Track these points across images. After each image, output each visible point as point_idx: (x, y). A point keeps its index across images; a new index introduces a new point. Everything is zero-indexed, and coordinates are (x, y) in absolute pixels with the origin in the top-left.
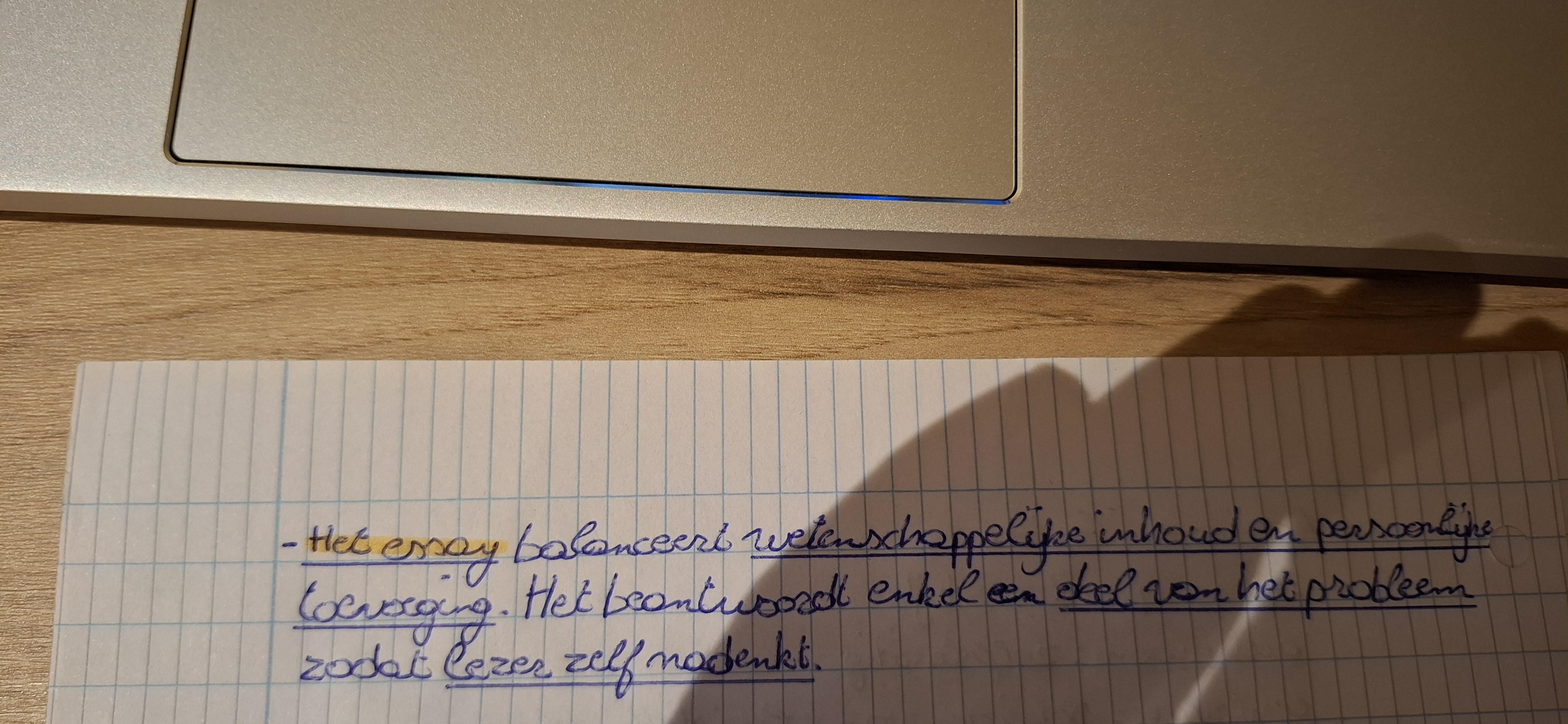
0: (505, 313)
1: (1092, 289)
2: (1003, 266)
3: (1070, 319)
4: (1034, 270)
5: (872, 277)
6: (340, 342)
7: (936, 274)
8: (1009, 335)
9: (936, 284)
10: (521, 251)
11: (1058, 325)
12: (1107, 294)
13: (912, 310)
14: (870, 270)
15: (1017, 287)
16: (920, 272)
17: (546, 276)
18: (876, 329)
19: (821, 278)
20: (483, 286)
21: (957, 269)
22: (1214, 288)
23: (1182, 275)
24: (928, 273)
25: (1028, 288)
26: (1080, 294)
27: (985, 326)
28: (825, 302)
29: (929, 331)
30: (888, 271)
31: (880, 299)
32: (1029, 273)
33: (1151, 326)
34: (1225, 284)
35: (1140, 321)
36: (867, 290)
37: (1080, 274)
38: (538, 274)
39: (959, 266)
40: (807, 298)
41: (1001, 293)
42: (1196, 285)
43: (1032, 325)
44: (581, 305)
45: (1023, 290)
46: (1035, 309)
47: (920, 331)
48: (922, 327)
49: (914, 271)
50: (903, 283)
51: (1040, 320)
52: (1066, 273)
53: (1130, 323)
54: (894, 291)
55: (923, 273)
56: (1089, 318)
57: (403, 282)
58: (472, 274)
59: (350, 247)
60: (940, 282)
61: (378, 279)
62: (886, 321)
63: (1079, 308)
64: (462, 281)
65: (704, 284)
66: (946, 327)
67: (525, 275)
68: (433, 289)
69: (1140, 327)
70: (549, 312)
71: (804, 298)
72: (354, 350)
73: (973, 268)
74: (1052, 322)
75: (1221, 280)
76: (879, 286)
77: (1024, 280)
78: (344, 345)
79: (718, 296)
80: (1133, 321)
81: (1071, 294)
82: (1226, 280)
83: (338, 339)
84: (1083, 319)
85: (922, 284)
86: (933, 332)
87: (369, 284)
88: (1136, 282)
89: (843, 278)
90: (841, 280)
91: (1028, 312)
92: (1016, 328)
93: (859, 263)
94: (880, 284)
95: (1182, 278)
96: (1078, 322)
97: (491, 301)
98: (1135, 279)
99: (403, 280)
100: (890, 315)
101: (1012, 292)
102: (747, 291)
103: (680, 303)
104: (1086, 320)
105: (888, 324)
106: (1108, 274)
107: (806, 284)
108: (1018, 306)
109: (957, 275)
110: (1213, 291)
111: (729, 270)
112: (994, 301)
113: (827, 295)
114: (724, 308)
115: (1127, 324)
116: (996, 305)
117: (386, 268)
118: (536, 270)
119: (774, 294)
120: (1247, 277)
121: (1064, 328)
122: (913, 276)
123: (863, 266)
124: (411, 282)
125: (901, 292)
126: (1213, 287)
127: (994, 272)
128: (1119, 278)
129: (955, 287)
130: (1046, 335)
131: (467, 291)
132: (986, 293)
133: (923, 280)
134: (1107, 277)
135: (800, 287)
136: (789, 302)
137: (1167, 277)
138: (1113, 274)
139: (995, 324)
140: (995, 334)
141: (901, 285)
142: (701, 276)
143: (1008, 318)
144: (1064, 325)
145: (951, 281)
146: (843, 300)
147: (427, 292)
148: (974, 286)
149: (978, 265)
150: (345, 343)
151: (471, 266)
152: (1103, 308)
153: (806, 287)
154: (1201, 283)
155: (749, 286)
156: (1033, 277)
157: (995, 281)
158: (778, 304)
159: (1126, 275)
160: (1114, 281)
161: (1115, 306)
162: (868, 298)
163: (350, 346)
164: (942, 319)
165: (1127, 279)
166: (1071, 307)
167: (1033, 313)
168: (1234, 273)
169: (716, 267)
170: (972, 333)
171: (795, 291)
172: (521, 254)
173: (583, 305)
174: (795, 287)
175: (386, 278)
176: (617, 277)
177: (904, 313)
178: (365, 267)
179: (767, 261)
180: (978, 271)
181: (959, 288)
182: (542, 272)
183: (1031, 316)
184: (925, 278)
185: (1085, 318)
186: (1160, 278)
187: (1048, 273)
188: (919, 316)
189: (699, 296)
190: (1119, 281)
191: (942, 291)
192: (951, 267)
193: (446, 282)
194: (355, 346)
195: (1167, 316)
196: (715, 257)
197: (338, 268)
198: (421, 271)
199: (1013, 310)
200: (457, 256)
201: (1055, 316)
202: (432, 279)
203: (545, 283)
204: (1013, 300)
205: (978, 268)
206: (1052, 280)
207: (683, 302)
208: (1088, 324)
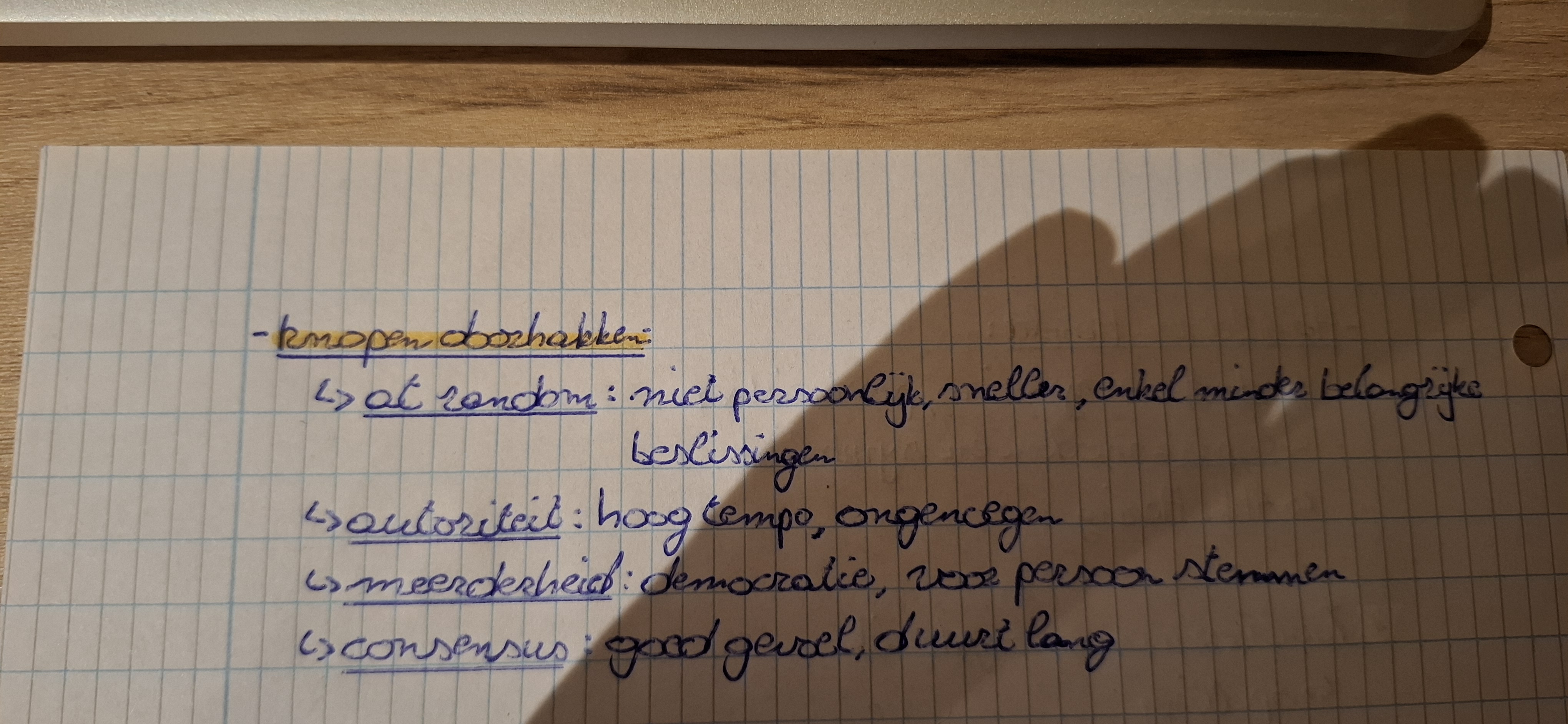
0: (184, 136)
1: (820, 90)
2: (725, 67)
3: (796, 123)
4: (760, 71)
5: (584, 83)
6: (11, 176)
7: (653, 78)
8: (732, 142)
9: (654, 90)
10: (199, 70)
11: (785, 130)
12: (836, 94)
13: (627, 117)
14: (582, 76)
15: (741, 90)
16: (636, 77)
17: (227, 95)
18: (588, 139)
19: (528, 86)
20: (159, 109)
21: (676, 73)
22: (951, 84)
23: (916, 72)
24: (644, 78)
25: (753, 90)
26: (808, 95)
27: (706, 132)
28: (531, 112)
29: (645, 140)
30: (601, 76)
31: (593, 107)
32: (754, 75)
33: (882, 127)
34: (962, 79)
35: (872, 122)
36: (579, 97)
37: (808, 74)
38: (218, 94)
39: (679, 69)
40: (512, 108)
41: (723, 96)
42: (931, 82)
43: (757, 130)
44: (262, 124)
45: (747, 93)
46: (760, 113)
47: (636, 140)
48: (637, 136)
49: (633, 75)
50: (618, 88)
51: (765, 124)
52: (793, 74)
53: (862, 125)
54: (607, 98)
55: (640, 78)
56: (817, 121)
57: (77, 110)
58: (149, 97)
59: (21, 75)
60: (657, 87)
61: (50, 106)
62: (599, 130)
63: (807, 111)
64: (138, 105)
65: (397, 97)
66: (665, 135)
67: (204, 95)
68: (108, 115)
69: (871, 128)
70: (230, 133)
71: (508, 108)
72: (26, 183)
73: (693, 70)
74: (778, 126)
75: (959, 75)
76: (591, 93)
77: (748, 82)
78: (16, 179)
79: (414, 109)
80: (864, 122)
81: (799, 95)
82: (964, 75)
83: (9, 173)
84: (810, 122)
85: (637, 89)
86: (651, 140)
87: (42, 114)
88: (868, 80)
89: (551, 85)
90: (549, 88)
91: (753, 117)
92: (740, 133)
93: (570, 69)
94: (593, 90)
95: (916, 74)
96: (806, 125)
97: (168, 125)
98: (867, 77)
99: (76, 107)
100: (603, 124)
101: (736, 95)
102: (445, 103)
103: (372, 119)
104: (814, 123)
105: (600, 134)
106: (838, 73)
107: (511, 94)
108: (741, 110)
109: (676, 78)
110: (950, 87)
111: (425, 79)
112: (717, 105)
113: (534, 104)
114: (421, 121)
115: (858, 125)
116: (719, 110)
117: (58, 95)
118: (215, 90)
119: (475, 105)
120: (987, 71)
121: (791, 132)
122: (628, 81)
123: (574, 71)
124: (85, 109)
125: (615, 99)
126: (950, 82)
127: (717, 74)
128: (849, 77)
129: (674, 91)
130: (771, 141)
131: (144, 115)
132: (708, 97)
133: (640, 85)
134: (837, 76)
135: (505, 96)
136: (492, 112)
137: (901, 74)
138: (844, 72)
139: (718, 130)
140: (717, 140)
141: (615, 91)
142: (395, 87)
143: (731, 123)
144: (791, 129)
145: (670, 85)
146: (552, 109)
147: (101, 118)
148: (695, 89)
149: (698, 67)
150: (18, 177)
151: (148, 88)
152: (832, 109)
153: (511, 97)
154: (938, 79)
155: (447, 97)
156: (758, 79)
157: (717, 85)
158: (480, 114)
159: (857, 73)
160: (844, 80)
161: (844, 106)
162: (580, 106)
163: (22, 179)
164: (660, 126)
165: (859, 77)
166: (797, 110)
167: (758, 117)
168: (971, 67)
169: (412, 77)
170: (692, 140)
171: (498, 100)
172: (199, 73)
173: (266, 124)
174: (499, 96)
175: (60, 106)
176: (303, 93)
177: (619, 121)
178: (37, 95)
179: (468, 70)
180: (699, 74)
181: (679, 93)
182: (223, 91)
183: (755, 120)
184: (640, 83)
185: (813, 120)
186: (894, 76)
187: (774, 74)
188: (635, 123)
189: (393, 109)
190: (850, 80)
191: (660, 96)
192: (669, 71)
193: (121, 108)
194: (27, 179)
195: (900, 116)
196: (411, 67)
197: (8, 98)
198: (95, 97)
199: (737, 115)
200: (133, 79)
201: (781, 120)
202: (106, 105)
203: (226, 103)
204: (737, 104)
205: (699, 71)
206: (778, 81)
207: (376, 117)
208: (817, 127)
